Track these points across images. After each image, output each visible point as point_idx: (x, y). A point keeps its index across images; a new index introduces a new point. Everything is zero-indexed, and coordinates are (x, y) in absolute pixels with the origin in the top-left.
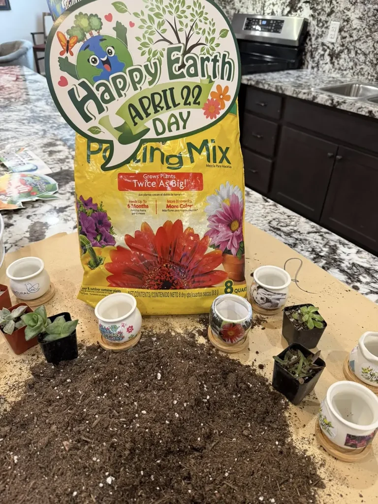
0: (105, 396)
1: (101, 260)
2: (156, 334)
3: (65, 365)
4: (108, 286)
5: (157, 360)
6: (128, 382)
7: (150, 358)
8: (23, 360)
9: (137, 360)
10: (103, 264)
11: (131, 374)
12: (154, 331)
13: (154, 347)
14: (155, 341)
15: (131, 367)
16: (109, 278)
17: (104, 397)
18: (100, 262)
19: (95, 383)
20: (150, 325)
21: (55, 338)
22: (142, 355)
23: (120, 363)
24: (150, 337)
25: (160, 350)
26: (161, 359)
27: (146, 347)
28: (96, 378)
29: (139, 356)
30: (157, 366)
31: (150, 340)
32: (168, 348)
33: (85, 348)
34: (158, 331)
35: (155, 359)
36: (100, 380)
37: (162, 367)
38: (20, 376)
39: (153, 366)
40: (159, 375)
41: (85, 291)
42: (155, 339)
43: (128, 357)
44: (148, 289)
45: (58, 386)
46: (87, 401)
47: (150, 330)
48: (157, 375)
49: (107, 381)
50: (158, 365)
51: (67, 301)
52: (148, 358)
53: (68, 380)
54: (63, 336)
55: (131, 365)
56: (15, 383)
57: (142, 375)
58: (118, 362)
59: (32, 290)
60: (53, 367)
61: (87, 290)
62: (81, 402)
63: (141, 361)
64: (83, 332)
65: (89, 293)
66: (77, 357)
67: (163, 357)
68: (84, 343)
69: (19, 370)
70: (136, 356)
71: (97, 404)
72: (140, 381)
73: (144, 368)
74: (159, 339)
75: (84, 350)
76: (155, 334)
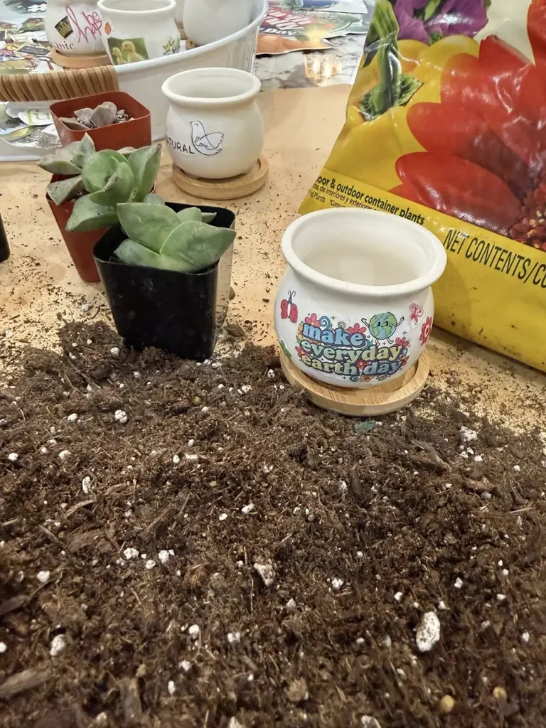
0: (159, 564)
1: (406, 89)
2: (484, 420)
3: (151, 365)
4: (393, 191)
5: (450, 539)
6: (280, 556)
7: (424, 510)
8: (83, 299)
9: (369, 482)
10: (405, 104)
11: (315, 528)
12: (479, 405)
13: (457, 463)
14: (471, 444)
15: (330, 495)
16: (405, 162)
17: (150, 564)
18: (400, 97)
19: (157, 481)
20: (475, 379)
21: (139, 258)
22: (397, 470)
23: (300, 456)
24: (458, 419)
25: (479, 492)
26: (469, 544)
27: (428, 446)
28: (171, 464)
29: (384, 469)
30: (436, 565)
31: (450, 429)
32: (516, 504)
33: (242, 345)
34: (494, 415)
35: (446, 528)
36: (181, 482)
37: (459, 584)
38: (43, 333)
39: (418, 552)
40: (431, 631)
41: (323, 190)
42: (470, 435)
43: (340, 446)
44: (529, 242)
45: (84, 412)
46: (78, 540)
47: (467, 395)
48: (420, 613)
49: (206, 500)
50: (448, 567)
51: (276, 216)
52: (412, 502)
53: (120, 415)
54: (166, 263)
55: (336, 487)
56: (18, 344)
57: (355, 559)
58: (294, 447)
59: (202, 145)
60: (115, 350)
61: (328, 187)
62: (62, 529)
63: (382, 493)
64: (267, 301)
65: (328, 197)
66: (202, 360)
67: (483, 538)
68: (251, 329)
69: (56, 317)
70: (374, 462)
71: (107, 578)
72: (337, 583)
73: (380, 533)
74: (490, 445)
75: (236, 348)
76: (477, 419)
